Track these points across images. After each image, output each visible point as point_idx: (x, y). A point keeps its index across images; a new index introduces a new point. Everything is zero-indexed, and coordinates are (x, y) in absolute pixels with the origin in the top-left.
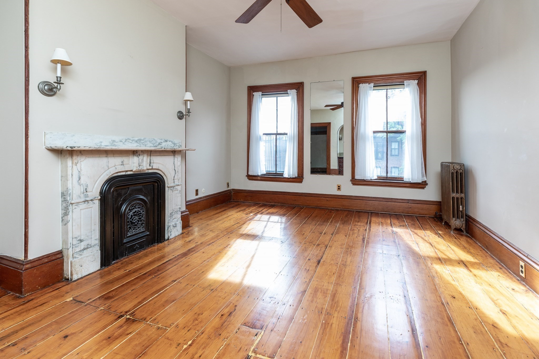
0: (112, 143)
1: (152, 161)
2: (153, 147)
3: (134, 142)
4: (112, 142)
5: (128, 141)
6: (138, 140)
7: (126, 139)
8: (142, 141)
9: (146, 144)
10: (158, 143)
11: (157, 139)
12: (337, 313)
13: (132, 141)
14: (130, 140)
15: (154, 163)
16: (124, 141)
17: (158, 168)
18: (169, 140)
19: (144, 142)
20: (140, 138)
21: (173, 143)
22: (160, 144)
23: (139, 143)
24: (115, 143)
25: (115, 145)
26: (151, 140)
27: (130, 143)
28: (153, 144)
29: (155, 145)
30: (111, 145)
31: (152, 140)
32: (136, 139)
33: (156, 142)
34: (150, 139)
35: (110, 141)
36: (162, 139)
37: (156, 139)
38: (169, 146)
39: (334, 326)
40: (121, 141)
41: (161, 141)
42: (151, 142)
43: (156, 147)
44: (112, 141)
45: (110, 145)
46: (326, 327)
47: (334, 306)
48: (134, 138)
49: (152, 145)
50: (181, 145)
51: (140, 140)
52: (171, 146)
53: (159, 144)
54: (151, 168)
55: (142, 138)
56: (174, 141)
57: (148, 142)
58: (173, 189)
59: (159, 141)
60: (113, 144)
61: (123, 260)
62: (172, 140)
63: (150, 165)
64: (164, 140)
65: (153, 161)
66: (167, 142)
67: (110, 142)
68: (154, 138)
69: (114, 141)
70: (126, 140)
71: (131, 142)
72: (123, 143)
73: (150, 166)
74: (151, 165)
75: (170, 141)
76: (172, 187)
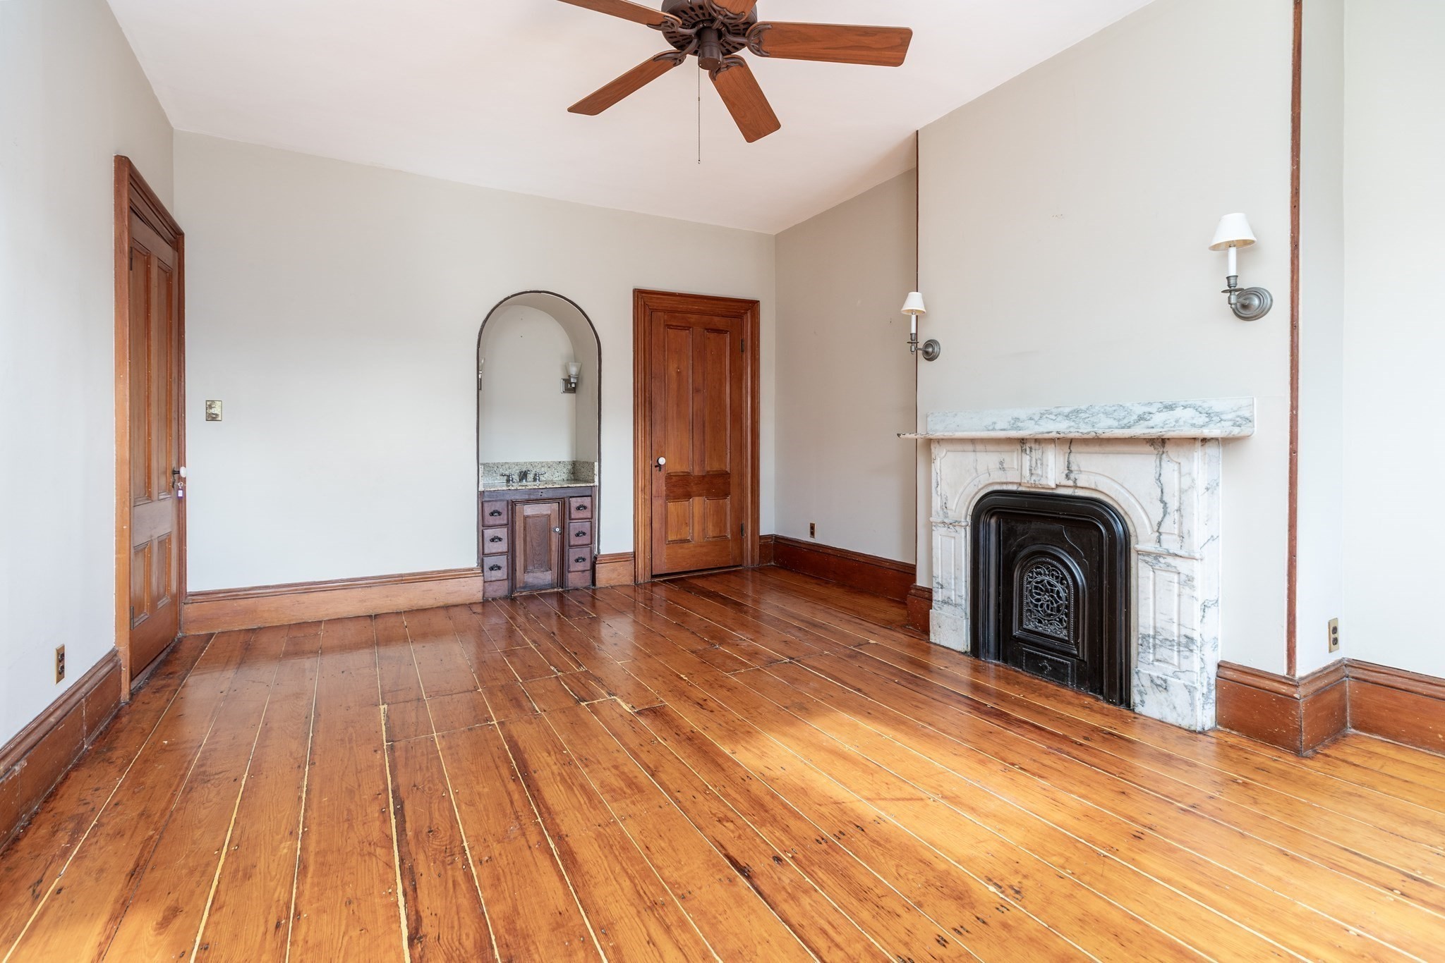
0: (1013, 424)
1: (1074, 467)
2: (1117, 428)
3: (1060, 418)
4: (1013, 421)
5: (1047, 417)
6: (1072, 412)
7: (1042, 412)
8: (1083, 415)
9: (1095, 421)
10: (1135, 417)
11: (1133, 405)
12: (556, 772)
13: (1056, 415)
14: (1051, 414)
15: (1081, 471)
16: (1036, 418)
17: (1093, 487)
18: (1183, 403)
19: (1087, 415)
20: (1076, 407)
21: (1203, 411)
22: (1146, 420)
23: (1073, 421)
24: (1020, 424)
25: (1019, 429)
26: (1111, 409)
27: (1052, 421)
28: (1118, 421)
29: (1125, 421)
30: (1012, 429)
31: (1114, 408)
32: (1067, 410)
33: (1130, 413)
34: (1106, 408)
35: (1010, 419)
36: (1150, 404)
37: (1128, 404)
38: (1185, 422)
39: (545, 754)
40: (1031, 419)
41: (1147, 409)
42: (1111, 414)
43: (1129, 427)
44: (1013, 419)
45: (1009, 427)
46: (555, 748)
47: (570, 778)
48: (1060, 410)
49: (1115, 424)
50: (1247, 415)
51: (1077, 412)
52: (1194, 422)
53: (1141, 418)
54: (1070, 483)
55: (1083, 407)
56: (1205, 405)
57: (1101, 415)
58: (1154, 562)
59: (1140, 410)
60: (1015, 426)
61: (1010, 670)
62: (1199, 403)
63: (1067, 476)
64: (1160, 405)
65: (1079, 466)
66: (1171, 412)
67: (1009, 422)
68: (1121, 404)
69: (1017, 419)
70: (1042, 414)
71: (1054, 417)
72: (1036, 423)
73: (1068, 479)
74: (1072, 476)
75: (1185, 407)
76: (1148, 554)
